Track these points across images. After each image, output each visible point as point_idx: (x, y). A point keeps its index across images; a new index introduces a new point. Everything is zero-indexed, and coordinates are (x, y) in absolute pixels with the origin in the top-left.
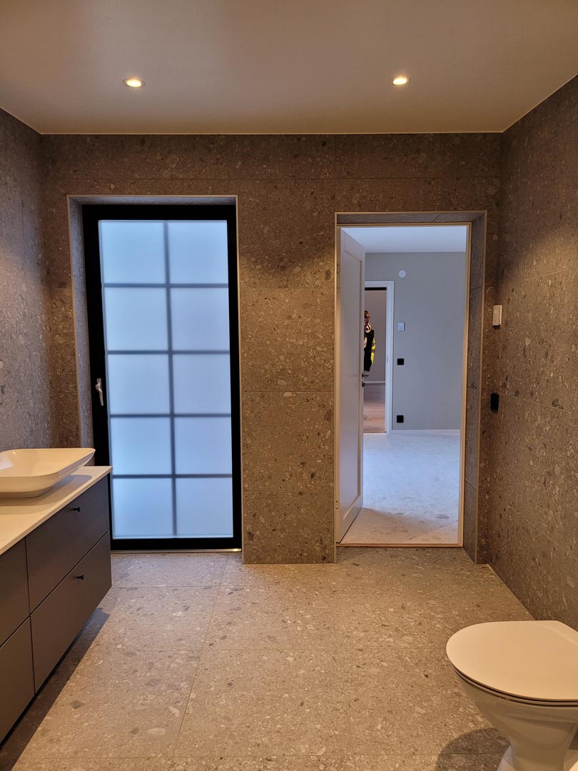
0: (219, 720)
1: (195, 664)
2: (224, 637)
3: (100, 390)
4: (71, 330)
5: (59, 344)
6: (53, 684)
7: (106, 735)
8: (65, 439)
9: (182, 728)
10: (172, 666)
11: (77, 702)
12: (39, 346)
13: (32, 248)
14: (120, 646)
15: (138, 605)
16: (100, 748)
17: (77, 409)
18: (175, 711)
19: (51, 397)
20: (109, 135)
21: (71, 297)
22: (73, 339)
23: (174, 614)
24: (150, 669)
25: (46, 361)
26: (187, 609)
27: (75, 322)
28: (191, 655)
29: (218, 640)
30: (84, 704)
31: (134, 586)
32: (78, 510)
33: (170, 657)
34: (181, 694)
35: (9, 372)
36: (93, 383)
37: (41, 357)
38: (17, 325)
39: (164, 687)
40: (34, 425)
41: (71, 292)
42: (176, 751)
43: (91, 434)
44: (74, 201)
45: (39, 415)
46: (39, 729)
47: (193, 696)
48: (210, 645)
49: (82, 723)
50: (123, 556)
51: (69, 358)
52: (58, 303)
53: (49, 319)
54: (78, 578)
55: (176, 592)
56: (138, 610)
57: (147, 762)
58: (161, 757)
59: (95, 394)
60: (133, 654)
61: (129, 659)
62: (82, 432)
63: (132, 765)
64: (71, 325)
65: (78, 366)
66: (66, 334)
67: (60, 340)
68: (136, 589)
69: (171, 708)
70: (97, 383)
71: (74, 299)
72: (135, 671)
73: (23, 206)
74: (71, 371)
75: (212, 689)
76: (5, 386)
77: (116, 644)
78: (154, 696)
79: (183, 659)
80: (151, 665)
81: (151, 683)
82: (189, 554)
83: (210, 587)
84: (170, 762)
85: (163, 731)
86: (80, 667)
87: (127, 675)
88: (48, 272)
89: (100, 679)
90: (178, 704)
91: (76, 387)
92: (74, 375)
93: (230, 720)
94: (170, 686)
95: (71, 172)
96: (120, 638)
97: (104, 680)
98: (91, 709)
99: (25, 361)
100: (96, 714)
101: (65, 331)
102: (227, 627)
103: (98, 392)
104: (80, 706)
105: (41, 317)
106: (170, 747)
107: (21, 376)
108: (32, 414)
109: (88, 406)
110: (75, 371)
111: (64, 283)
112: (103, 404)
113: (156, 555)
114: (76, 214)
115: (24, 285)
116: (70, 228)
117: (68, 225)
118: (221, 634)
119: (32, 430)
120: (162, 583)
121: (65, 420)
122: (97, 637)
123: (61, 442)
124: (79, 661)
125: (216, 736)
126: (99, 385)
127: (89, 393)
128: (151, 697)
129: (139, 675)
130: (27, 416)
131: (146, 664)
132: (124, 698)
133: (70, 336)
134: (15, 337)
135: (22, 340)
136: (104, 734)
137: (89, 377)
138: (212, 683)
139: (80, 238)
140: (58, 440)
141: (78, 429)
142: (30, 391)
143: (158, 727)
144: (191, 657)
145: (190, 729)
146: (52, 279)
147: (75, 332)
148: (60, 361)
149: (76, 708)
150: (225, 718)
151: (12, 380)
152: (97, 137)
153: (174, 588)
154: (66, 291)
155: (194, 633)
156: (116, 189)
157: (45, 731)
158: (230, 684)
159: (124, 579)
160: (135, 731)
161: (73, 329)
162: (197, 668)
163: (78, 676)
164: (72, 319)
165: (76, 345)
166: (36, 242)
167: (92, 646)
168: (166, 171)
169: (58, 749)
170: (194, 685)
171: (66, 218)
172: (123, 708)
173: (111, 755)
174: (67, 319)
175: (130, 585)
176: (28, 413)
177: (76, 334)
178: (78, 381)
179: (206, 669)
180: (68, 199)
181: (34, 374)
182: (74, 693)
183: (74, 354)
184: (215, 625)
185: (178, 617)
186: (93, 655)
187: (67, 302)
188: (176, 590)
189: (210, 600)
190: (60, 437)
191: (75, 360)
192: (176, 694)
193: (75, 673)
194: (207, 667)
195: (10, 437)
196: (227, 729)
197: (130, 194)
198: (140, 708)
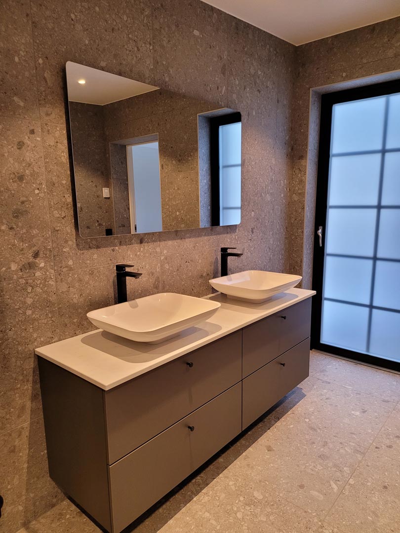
0: (367, 511)
1: (359, 457)
2: (390, 447)
3: (320, 235)
4: (303, 191)
5: (295, 201)
6: (259, 428)
7: (282, 479)
8: (292, 268)
9: (336, 503)
10: (342, 451)
11: (270, 446)
12: (280, 202)
13: (282, 132)
14: (307, 420)
15: (327, 396)
16: (276, 486)
17: (302, 247)
18: (334, 486)
19: (286, 238)
20: (345, 33)
21: (306, 166)
22: (304, 197)
23: (353, 412)
24: (324, 446)
25: (285, 212)
26: (364, 412)
27: (307, 184)
28: (358, 449)
29: (384, 447)
30: (274, 450)
31: (328, 380)
32: (285, 318)
33: (341, 443)
34: (342, 476)
35: (258, 219)
36: (316, 229)
37: (281, 210)
38: (266, 187)
39: (330, 464)
40: (272, 256)
41: (306, 162)
42: (327, 518)
43: (311, 266)
44: (316, 93)
45: (276, 249)
46: (244, 454)
47: (351, 481)
48: (376, 448)
49: (270, 463)
50: (326, 357)
51: (300, 210)
52: (297, 171)
53: (290, 183)
54: (281, 364)
55: (358, 396)
56: (327, 399)
57: (304, 514)
58: (315, 516)
59: (316, 237)
60: (315, 430)
61: (311, 432)
62: (304, 264)
63: (294, 510)
64: (304, 187)
65: (305, 216)
66: (300, 194)
67: (296, 198)
68: (329, 383)
69: (332, 483)
70: (319, 230)
71: (308, 167)
72: (314, 443)
73: (278, 102)
74: (300, 220)
75: (369, 484)
76: (254, 228)
77: (305, 418)
78: (322, 468)
79: (351, 449)
80: (325, 444)
81: (322, 457)
82: (377, 370)
83: (389, 401)
84: (320, 524)
85: (321, 497)
86: (278, 424)
87: (307, 444)
88: (292, 149)
89: (288, 438)
90: (338, 482)
91: (303, 232)
92: (302, 223)
93: (377, 516)
94: (335, 466)
95: (315, 70)
96: (309, 414)
97: (290, 440)
98: (277, 456)
99: (269, 212)
100: (279, 461)
101: (299, 192)
102: (395, 439)
103: (319, 236)
104: (271, 451)
105: (284, 182)
106: (324, 512)
107: (266, 222)
108: (271, 248)
109: (311, 246)
110: (303, 220)
111: (302, 157)
112: (321, 245)
113: (350, 363)
114: (316, 103)
115: (273, 159)
116: (310, 113)
117: (308, 112)
118: (388, 442)
119: (270, 259)
120: (350, 385)
121: (293, 254)
122: (294, 408)
123: (290, 269)
124: (279, 419)
125: (362, 523)
126: (320, 231)
127: (313, 237)
128: (319, 467)
129: (315, 447)
130: (268, 249)
131: (322, 441)
132: (301, 459)
133: (302, 194)
134: (264, 196)
135: (268, 198)
136: (281, 478)
137: (314, 225)
138: (370, 479)
139: (318, 121)
140: (288, 268)
141: (301, 261)
142: (271, 233)
143: (318, 492)
144: (358, 451)
145: (342, 507)
146: (294, 154)
147: (306, 192)
148: (294, 213)
149: (268, 451)
150: (374, 512)
151: (259, 225)
152: (336, 36)
153: (358, 392)
154: (303, 162)
155: (365, 433)
156: (347, 76)
157: (246, 457)
158: (385, 487)
159: (323, 373)
160: (302, 487)
161: (305, 190)
162: (360, 462)
163: (275, 429)
164: (305, 182)
165: (306, 201)
166: (285, 128)
167: (289, 413)
168: (391, 51)
169: (251, 473)
170: (355, 474)
171: (308, 107)
172: (298, 466)
173: (281, 495)
174: (302, 182)
175: (325, 379)
176: (269, 247)
177: (306, 194)
178: (305, 228)
179: (368, 466)
180: (311, 91)
181: (275, 221)
182: (270, 440)
183: (304, 208)
184: (385, 434)
185: (355, 415)
186: (288, 419)
187: (302, 171)
188: (359, 394)
189: (385, 412)
190: (289, 266)
191: (304, 212)
192: (338, 474)
193: (274, 426)
194: (369, 464)
195: (255, 262)
196: (373, 522)
197: (357, 77)
198: (309, 471)
